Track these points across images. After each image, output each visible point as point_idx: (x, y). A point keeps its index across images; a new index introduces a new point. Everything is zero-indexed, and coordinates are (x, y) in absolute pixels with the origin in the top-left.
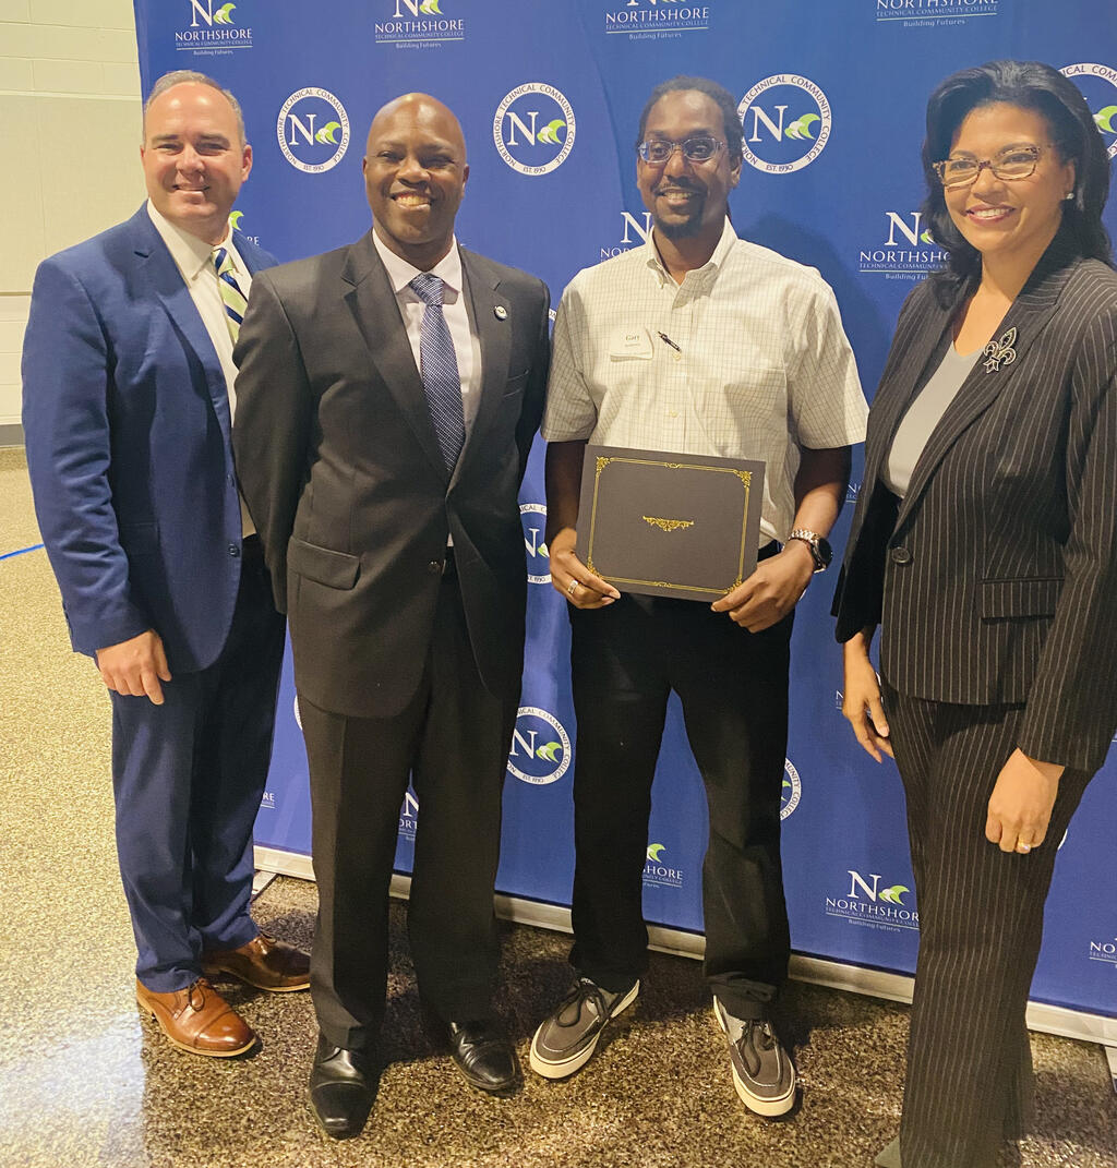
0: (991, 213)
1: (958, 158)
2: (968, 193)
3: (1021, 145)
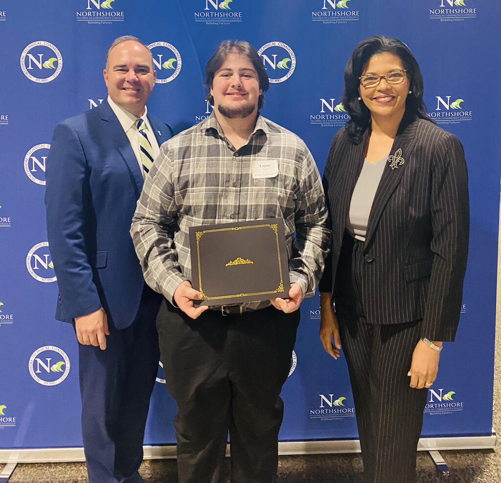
1: (370, 76)
2: (375, 90)
3: (396, 70)
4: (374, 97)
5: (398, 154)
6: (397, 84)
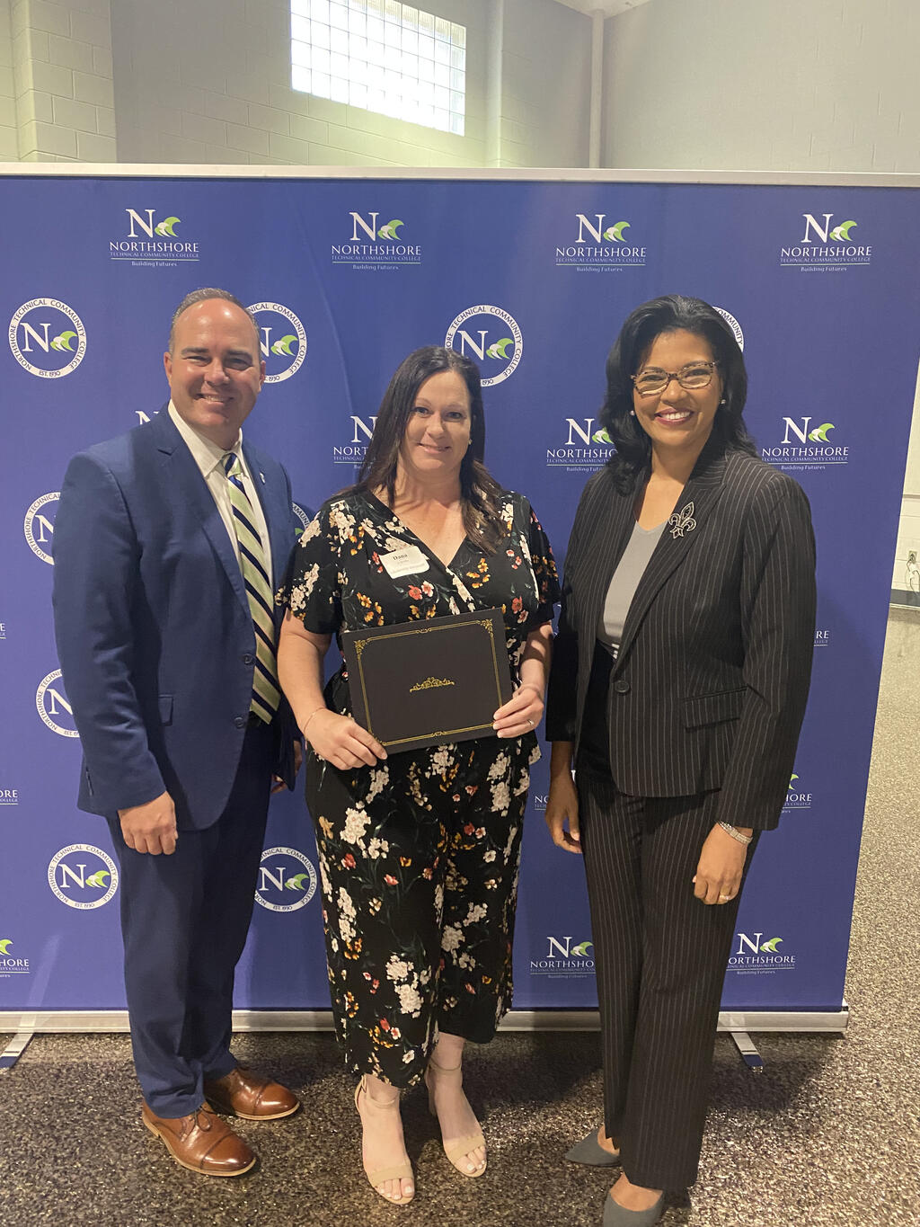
0: (678, 416)
1: (652, 373)
2: (659, 399)
3: (698, 363)
4: (656, 412)
5: (686, 512)
6: (698, 388)
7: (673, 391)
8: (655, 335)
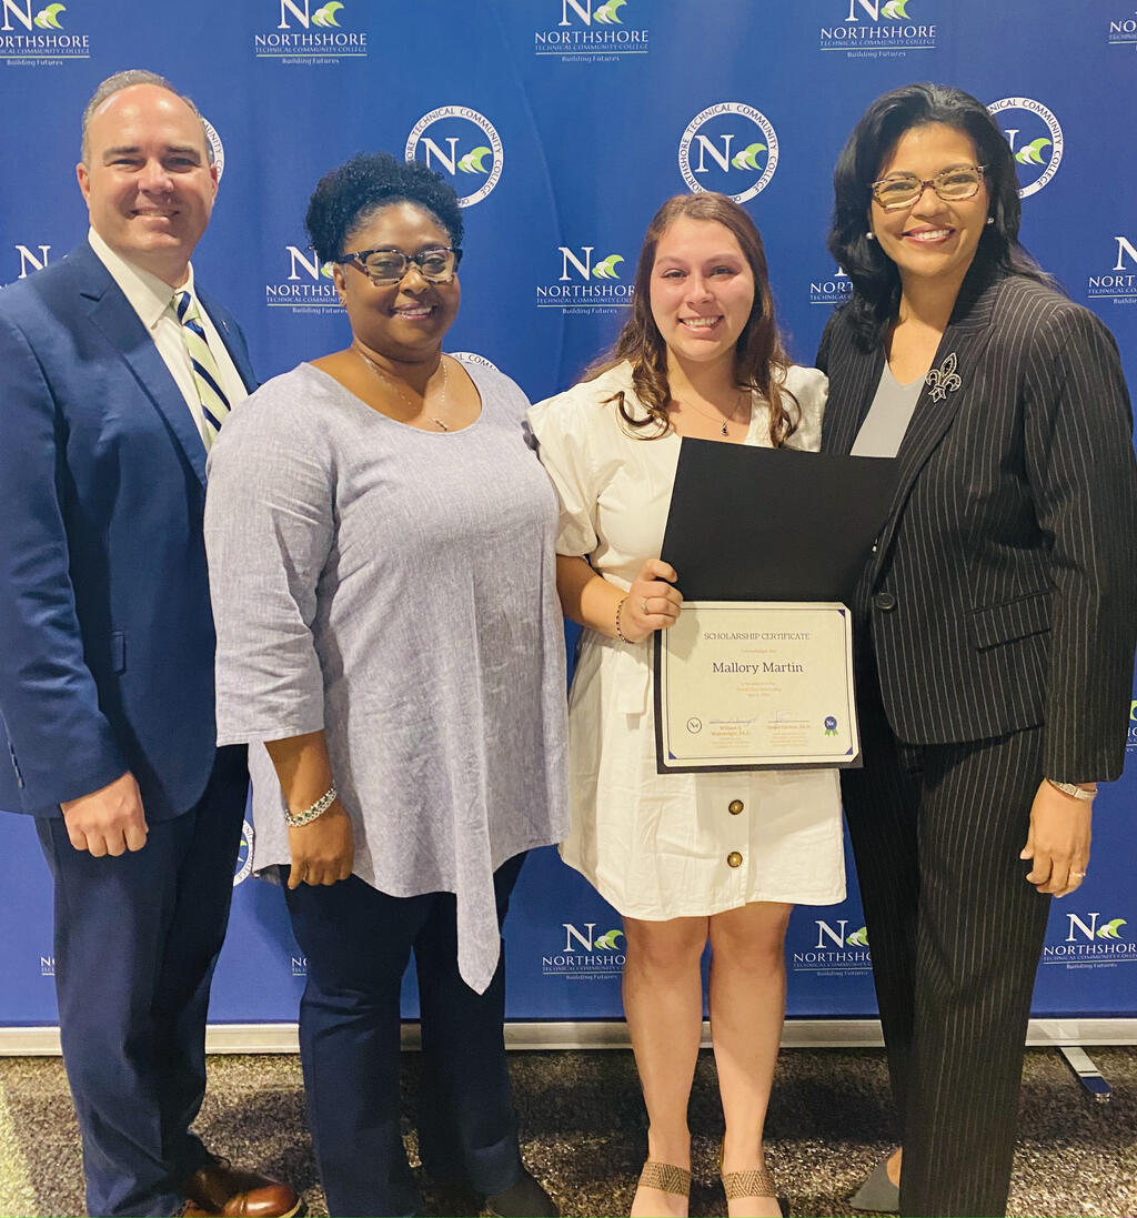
0: (935, 235)
1: (899, 179)
2: (909, 215)
3: (960, 166)
4: (906, 230)
5: (947, 366)
6: (962, 199)
7: (928, 202)
8: (904, 130)
